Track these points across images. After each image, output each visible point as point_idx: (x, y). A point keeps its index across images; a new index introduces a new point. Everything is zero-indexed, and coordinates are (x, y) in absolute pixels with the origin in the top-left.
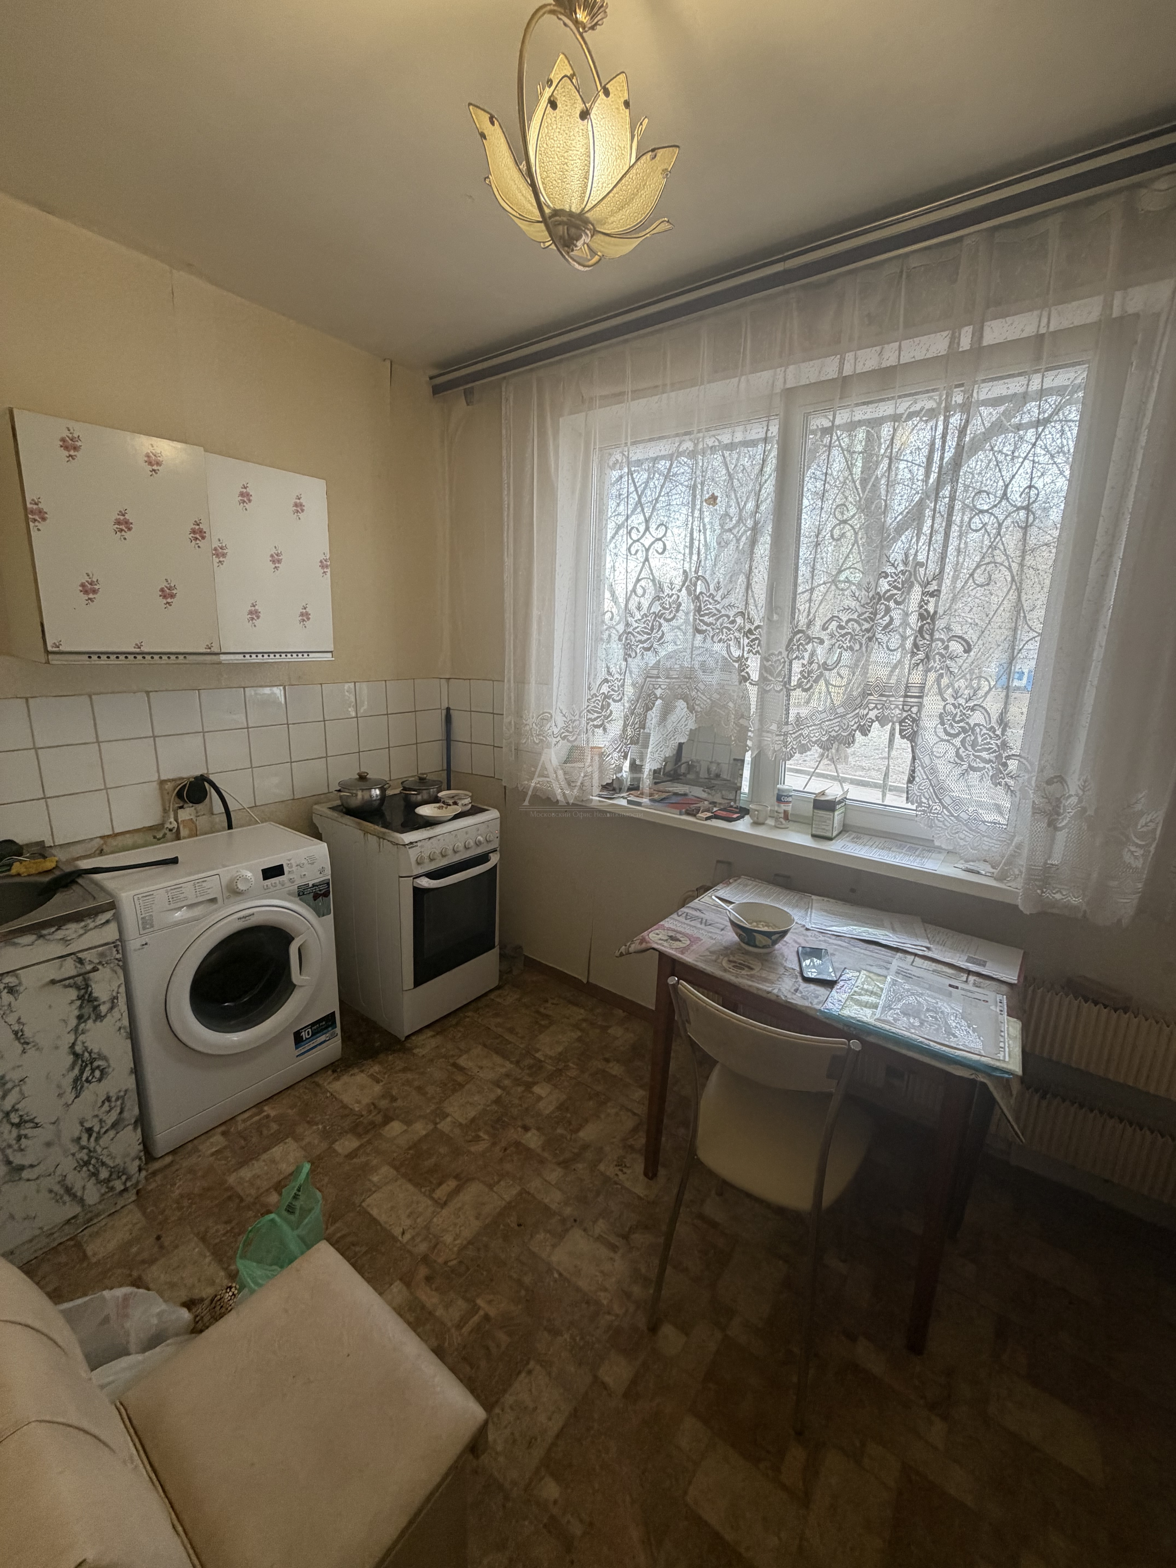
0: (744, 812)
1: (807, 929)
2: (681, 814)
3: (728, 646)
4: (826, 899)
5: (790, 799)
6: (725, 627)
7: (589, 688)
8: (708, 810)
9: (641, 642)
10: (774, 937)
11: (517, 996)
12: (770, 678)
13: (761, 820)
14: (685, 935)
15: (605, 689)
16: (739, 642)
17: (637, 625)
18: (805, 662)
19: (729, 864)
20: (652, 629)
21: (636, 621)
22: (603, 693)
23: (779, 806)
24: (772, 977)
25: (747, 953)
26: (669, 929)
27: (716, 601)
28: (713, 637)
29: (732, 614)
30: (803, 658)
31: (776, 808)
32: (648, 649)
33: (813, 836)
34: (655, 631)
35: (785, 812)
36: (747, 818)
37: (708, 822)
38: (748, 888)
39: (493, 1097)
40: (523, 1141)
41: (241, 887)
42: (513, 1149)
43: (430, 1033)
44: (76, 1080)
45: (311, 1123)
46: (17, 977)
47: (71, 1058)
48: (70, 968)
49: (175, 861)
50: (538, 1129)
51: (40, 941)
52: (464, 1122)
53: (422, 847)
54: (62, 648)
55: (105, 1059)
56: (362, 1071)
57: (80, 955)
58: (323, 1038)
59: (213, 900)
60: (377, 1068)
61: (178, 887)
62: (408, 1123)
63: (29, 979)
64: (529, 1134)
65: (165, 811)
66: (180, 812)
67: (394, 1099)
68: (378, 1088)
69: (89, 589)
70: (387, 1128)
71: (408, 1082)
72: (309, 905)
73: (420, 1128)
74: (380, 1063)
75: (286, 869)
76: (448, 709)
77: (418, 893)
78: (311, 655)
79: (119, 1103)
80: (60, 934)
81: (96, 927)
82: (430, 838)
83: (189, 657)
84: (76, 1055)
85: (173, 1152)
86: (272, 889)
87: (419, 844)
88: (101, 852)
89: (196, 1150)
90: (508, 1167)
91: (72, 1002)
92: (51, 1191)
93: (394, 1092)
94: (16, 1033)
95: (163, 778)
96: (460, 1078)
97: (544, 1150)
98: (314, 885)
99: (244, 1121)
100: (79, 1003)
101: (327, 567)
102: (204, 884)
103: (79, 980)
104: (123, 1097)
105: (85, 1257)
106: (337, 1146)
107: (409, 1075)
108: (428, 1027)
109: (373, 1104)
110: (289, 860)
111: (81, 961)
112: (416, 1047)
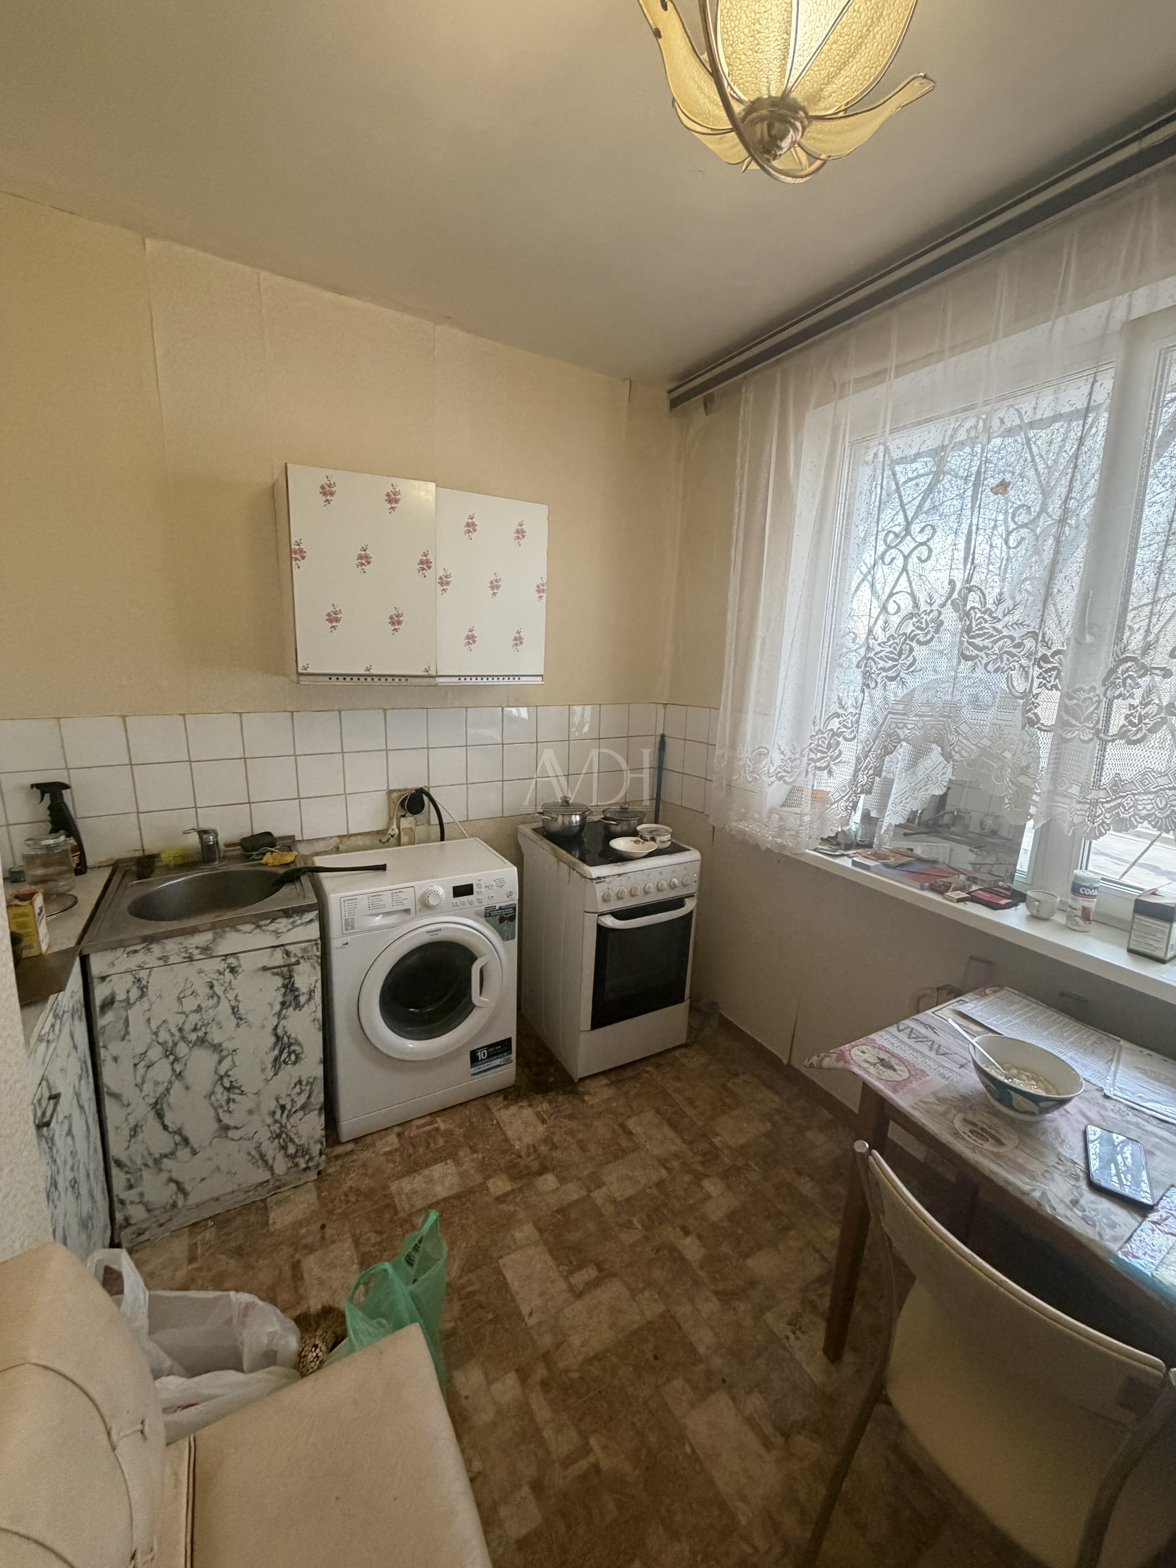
0: (1018, 898)
1: (1106, 1097)
2: (922, 888)
3: (1009, 679)
4: (1146, 1051)
5: (1095, 893)
6: (1006, 652)
7: (814, 723)
8: (962, 889)
9: (884, 669)
10: (1042, 1104)
11: (703, 1060)
12: (1073, 722)
13: (1043, 914)
14: (902, 1061)
15: (835, 724)
16: (1027, 673)
17: (880, 649)
18: (1136, 702)
19: (989, 963)
20: (900, 654)
21: (879, 645)
22: (831, 730)
23: (1074, 900)
24: (1034, 1166)
25: (997, 1114)
26: (881, 1048)
27: (995, 618)
28: (987, 664)
29: (1017, 634)
30: (1132, 696)
31: (1070, 901)
32: (892, 679)
33: (1130, 951)
34: (903, 657)
35: (1085, 910)
36: (1022, 907)
37: (960, 906)
38: (1013, 1008)
39: (655, 1178)
40: (680, 1248)
41: (432, 902)
42: (666, 1252)
43: (605, 1081)
44: (276, 1059)
45: (473, 1149)
46: (238, 959)
47: (273, 1039)
48: (278, 958)
49: (383, 868)
50: (699, 1237)
51: (257, 931)
52: (620, 1199)
53: (610, 882)
54: (309, 671)
55: (300, 1045)
56: (530, 1106)
57: (287, 947)
58: (498, 1062)
59: (407, 911)
60: (545, 1106)
61: (377, 894)
62: (562, 1180)
63: (248, 963)
64: (688, 1241)
65: (391, 818)
66: (402, 819)
67: (554, 1147)
68: (541, 1129)
69: (333, 618)
70: (540, 1179)
71: (571, 1132)
72: (495, 928)
73: (573, 1192)
74: (550, 1102)
75: (475, 889)
76: (663, 737)
77: (602, 930)
78: (522, 679)
79: (308, 1088)
80: (273, 927)
81: (302, 924)
82: (619, 875)
83: (410, 679)
84: (278, 1038)
85: (356, 1140)
86: (462, 906)
87: (607, 880)
88: (337, 850)
89: (373, 1145)
90: (657, 1274)
91: (278, 989)
92: (249, 1154)
93: (556, 1139)
94: (233, 1008)
95: (391, 788)
96: (625, 1143)
97: (701, 1268)
98: (500, 908)
99: (418, 1127)
100: (283, 990)
101: (543, 591)
102: (400, 894)
103: (285, 970)
104: (312, 1084)
105: (266, 1224)
106: (490, 1183)
107: (573, 1124)
108: (604, 1073)
109: (534, 1146)
110: (480, 880)
111: (287, 953)
112: (588, 1093)
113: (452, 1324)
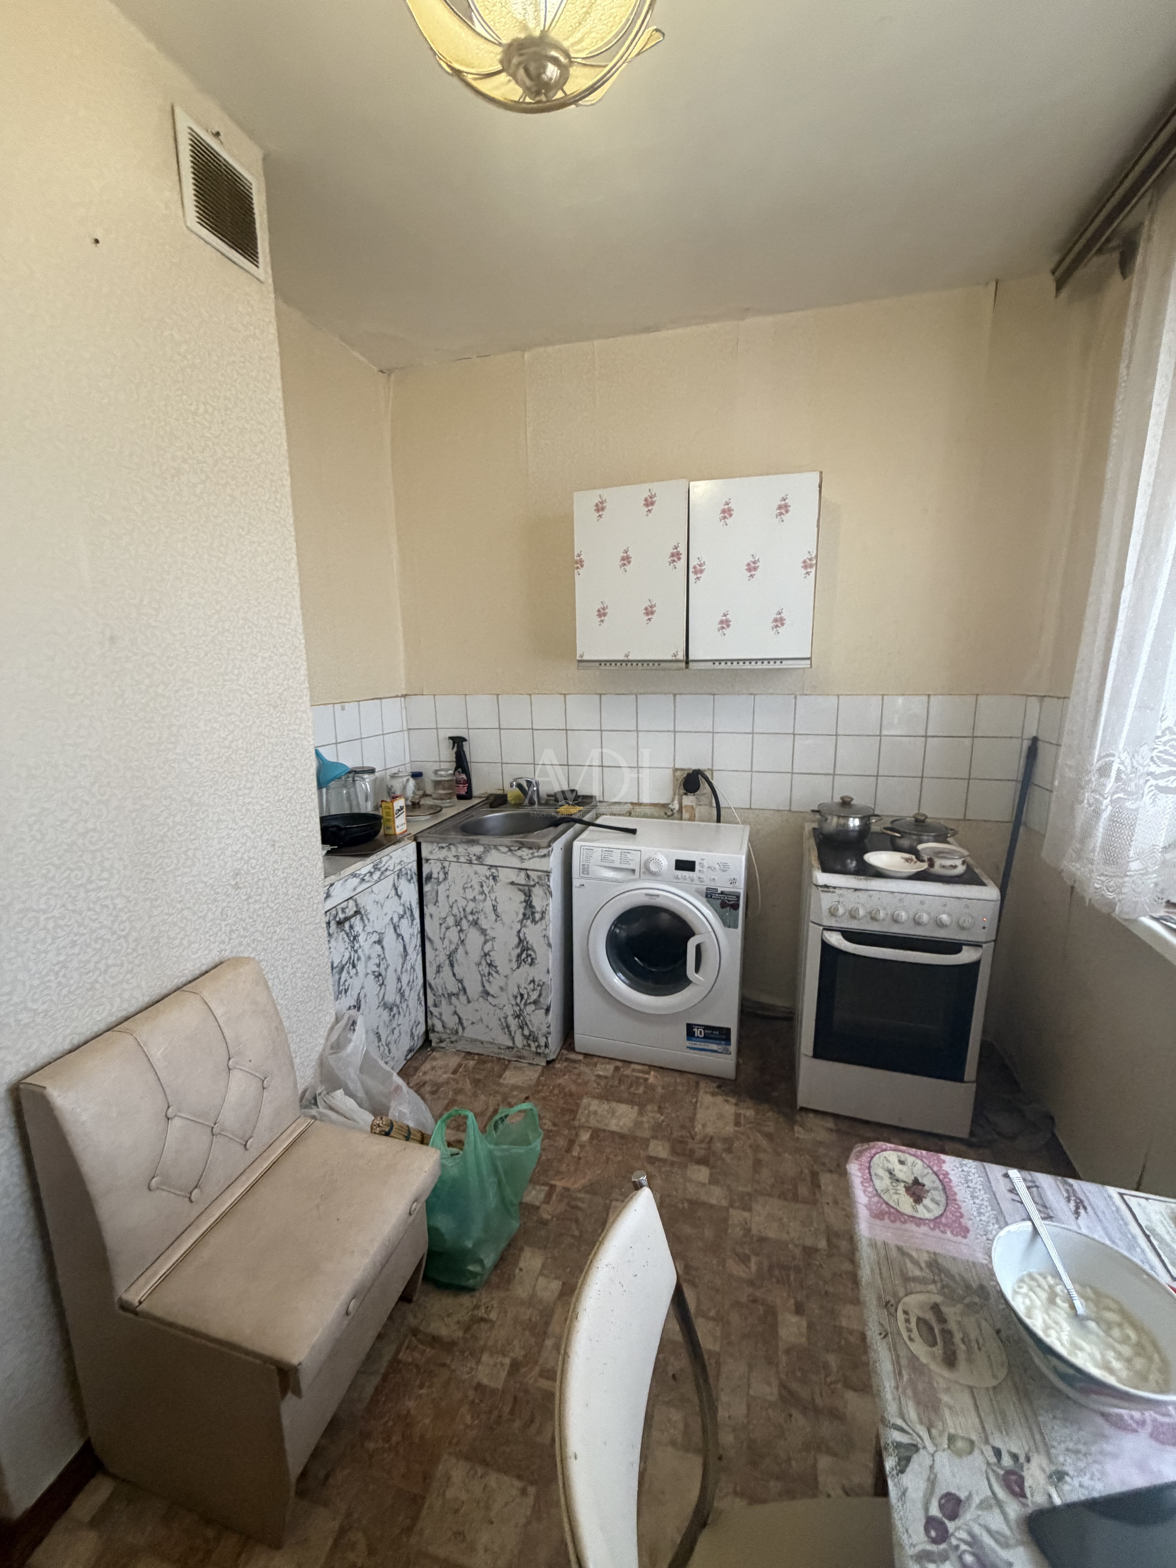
26: (939, 1175)
39: (809, 1242)
40: (780, 1318)
41: (653, 868)
42: (761, 1309)
43: (830, 1124)
44: (519, 956)
45: (660, 1110)
46: (497, 871)
47: (516, 940)
48: (521, 879)
49: (633, 832)
50: (811, 1326)
51: (509, 853)
52: (754, 1231)
54: (585, 658)
55: (534, 951)
56: (736, 1105)
57: (528, 872)
59: (633, 871)
60: (750, 1113)
61: (610, 850)
62: (713, 1181)
63: (506, 875)
64: (794, 1319)
66: (684, 797)
67: (729, 1150)
68: (730, 1129)
69: (602, 613)
70: (696, 1167)
71: (756, 1148)
72: (716, 911)
73: (716, 1196)
74: (757, 1112)
75: (697, 867)
76: (1035, 740)
77: (826, 947)
78: (784, 662)
79: (539, 988)
80: (519, 853)
81: (538, 856)
82: (856, 890)
83: (662, 664)
84: (521, 941)
85: (586, 1055)
86: (682, 880)
87: (837, 891)
88: (630, 814)
89: (596, 1065)
90: (735, 1318)
91: (521, 902)
92: (500, 1020)
93: (736, 1144)
94: (494, 906)
95: (677, 766)
96: (803, 1191)
97: (788, 1352)
99: (634, 1070)
100: (524, 904)
101: (811, 566)
103: (526, 888)
104: (542, 986)
105: (500, 1076)
106: (653, 1144)
107: (764, 1143)
108: (836, 1116)
109: (711, 1138)
111: (528, 876)
112: (802, 1125)
113: (550, 1217)
